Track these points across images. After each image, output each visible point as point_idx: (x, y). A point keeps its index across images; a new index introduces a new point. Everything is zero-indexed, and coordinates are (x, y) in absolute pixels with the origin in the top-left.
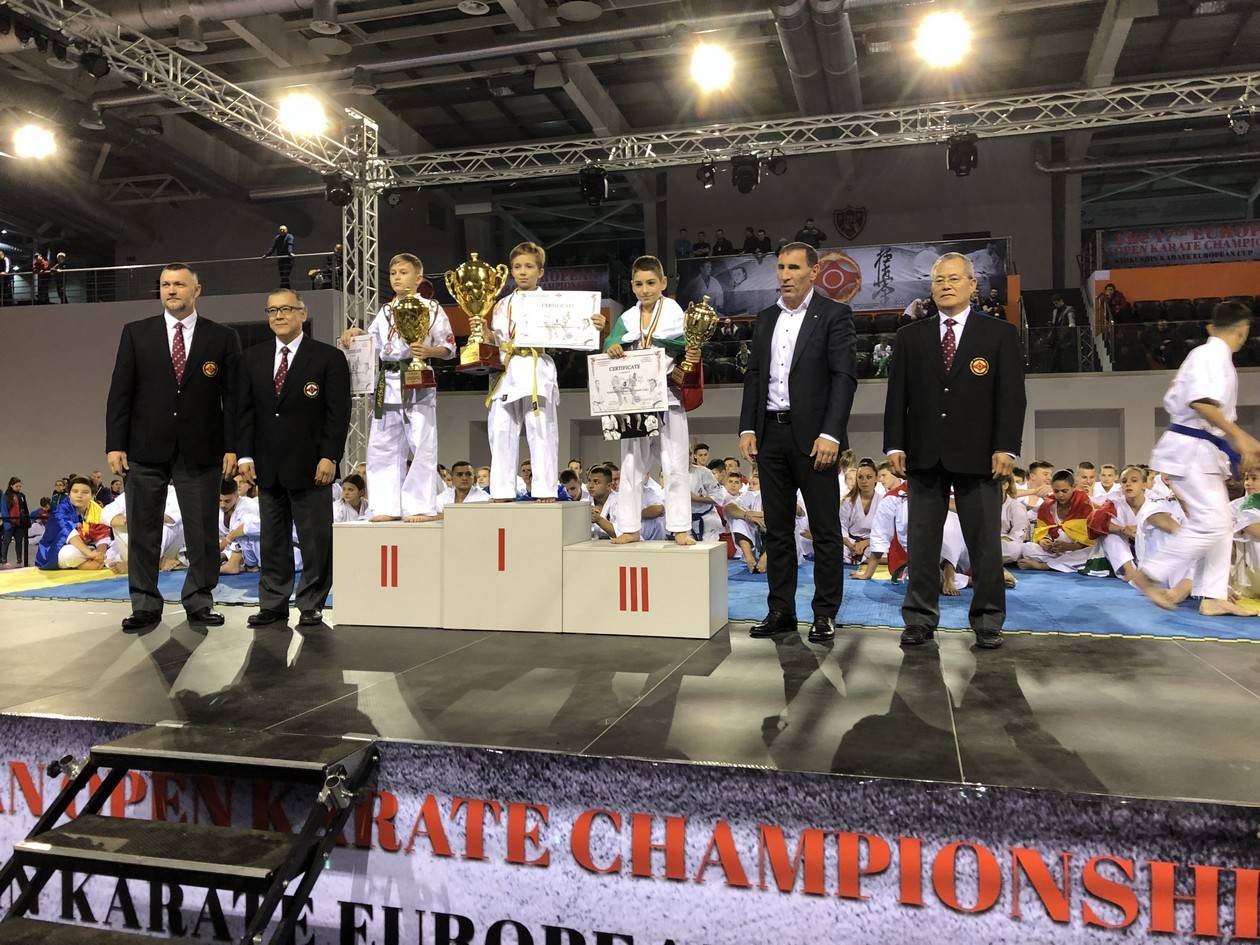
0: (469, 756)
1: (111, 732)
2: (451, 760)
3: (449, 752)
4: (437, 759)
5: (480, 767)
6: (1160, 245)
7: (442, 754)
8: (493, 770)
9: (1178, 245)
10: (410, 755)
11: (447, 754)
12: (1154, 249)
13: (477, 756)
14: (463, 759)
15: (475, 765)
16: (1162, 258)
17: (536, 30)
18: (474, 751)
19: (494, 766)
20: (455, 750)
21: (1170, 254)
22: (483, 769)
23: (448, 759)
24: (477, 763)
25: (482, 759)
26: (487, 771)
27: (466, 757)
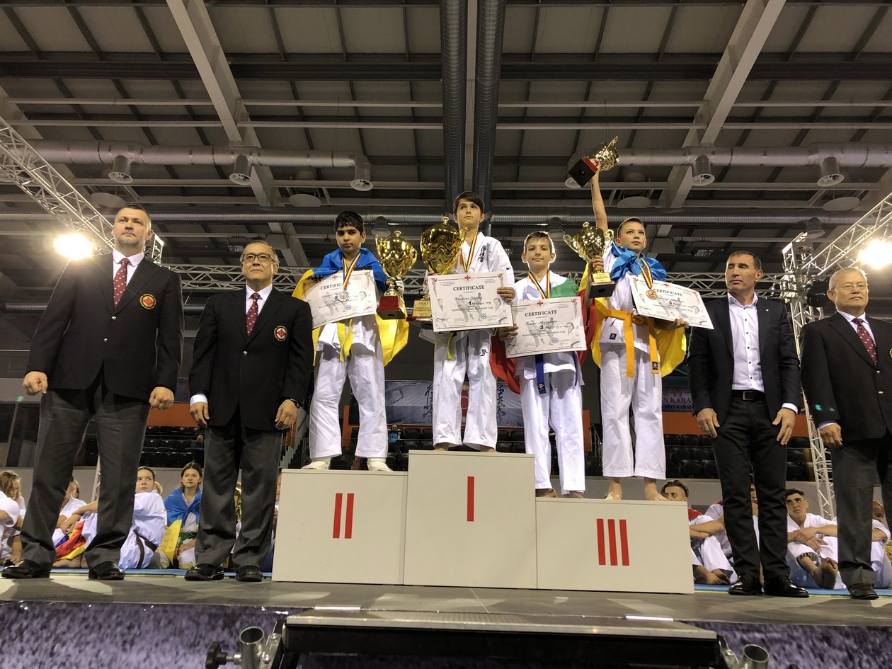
0: (827, 639)
1: (234, 622)
2: (800, 647)
3: (796, 634)
4: (778, 647)
5: (846, 654)
6: (676, 398)
7: (786, 637)
8: (865, 657)
9: (686, 399)
10: (737, 641)
11: (794, 638)
12: (672, 400)
13: (838, 639)
14: (819, 644)
15: (838, 652)
16: (678, 407)
17: (272, 207)
18: (833, 632)
19: (866, 651)
20: (805, 632)
21: (682, 404)
22: (851, 658)
23: (795, 645)
24: (841, 649)
25: (847, 642)
26: (857, 660)
27: (821, 641)
